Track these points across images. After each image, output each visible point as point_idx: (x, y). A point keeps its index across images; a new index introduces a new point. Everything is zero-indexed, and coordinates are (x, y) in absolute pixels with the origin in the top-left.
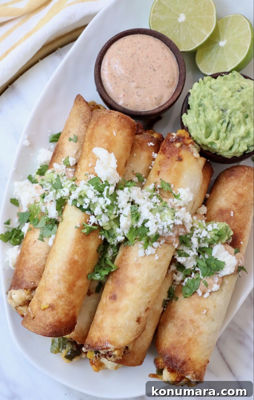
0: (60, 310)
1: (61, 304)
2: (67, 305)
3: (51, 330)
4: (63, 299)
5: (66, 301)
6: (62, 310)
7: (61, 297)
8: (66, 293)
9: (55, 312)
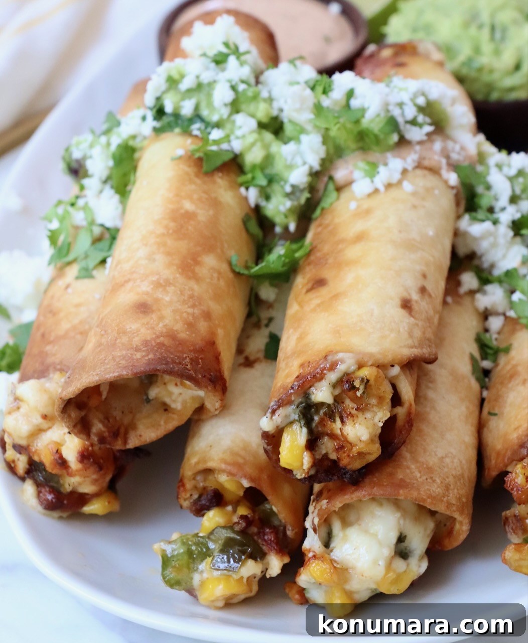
0: (167, 312)
1: (167, 299)
2: (184, 302)
3: (151, 356)
4: (171, 289)
5: (182, 293)
6: (175, 311)
7: (164, 284)
8: (178, 275)
9: (154, 316)
